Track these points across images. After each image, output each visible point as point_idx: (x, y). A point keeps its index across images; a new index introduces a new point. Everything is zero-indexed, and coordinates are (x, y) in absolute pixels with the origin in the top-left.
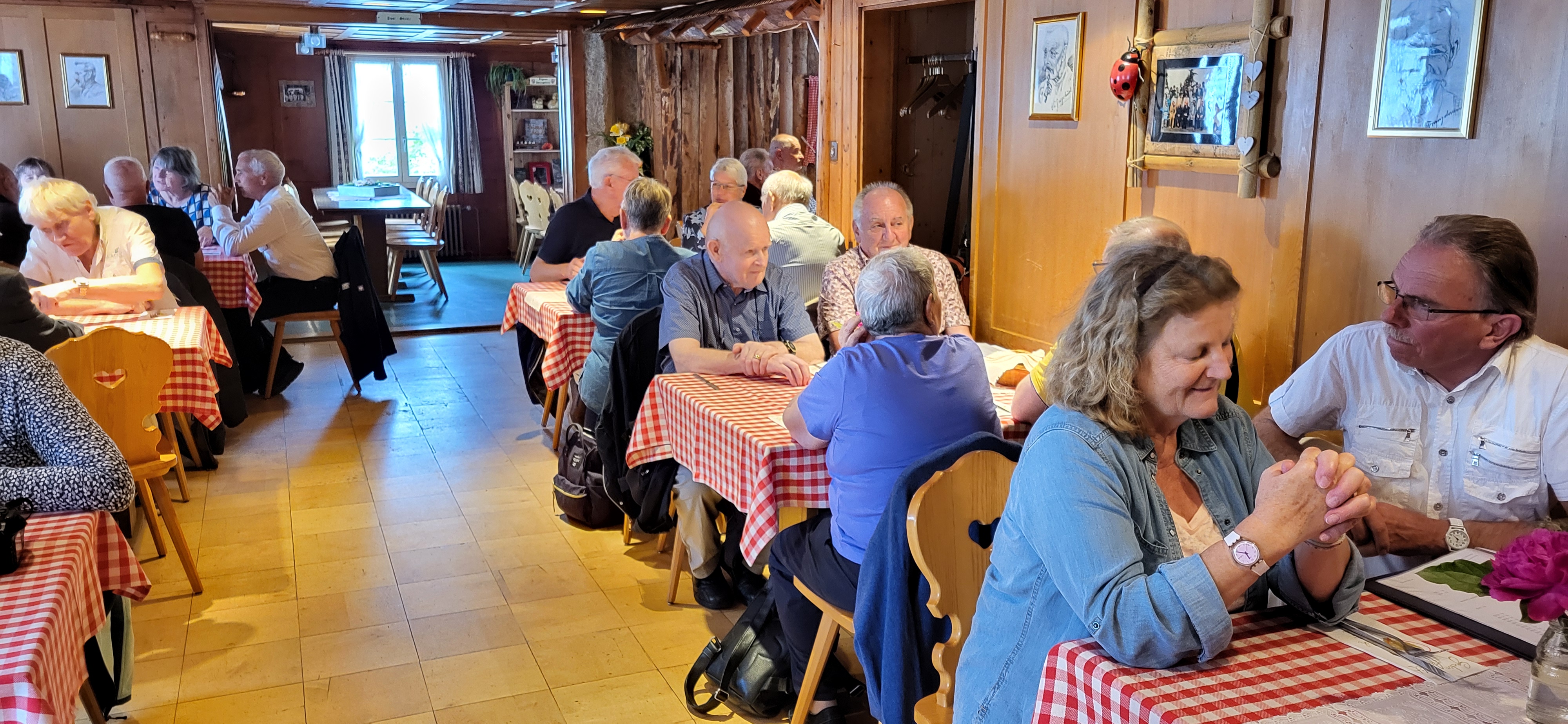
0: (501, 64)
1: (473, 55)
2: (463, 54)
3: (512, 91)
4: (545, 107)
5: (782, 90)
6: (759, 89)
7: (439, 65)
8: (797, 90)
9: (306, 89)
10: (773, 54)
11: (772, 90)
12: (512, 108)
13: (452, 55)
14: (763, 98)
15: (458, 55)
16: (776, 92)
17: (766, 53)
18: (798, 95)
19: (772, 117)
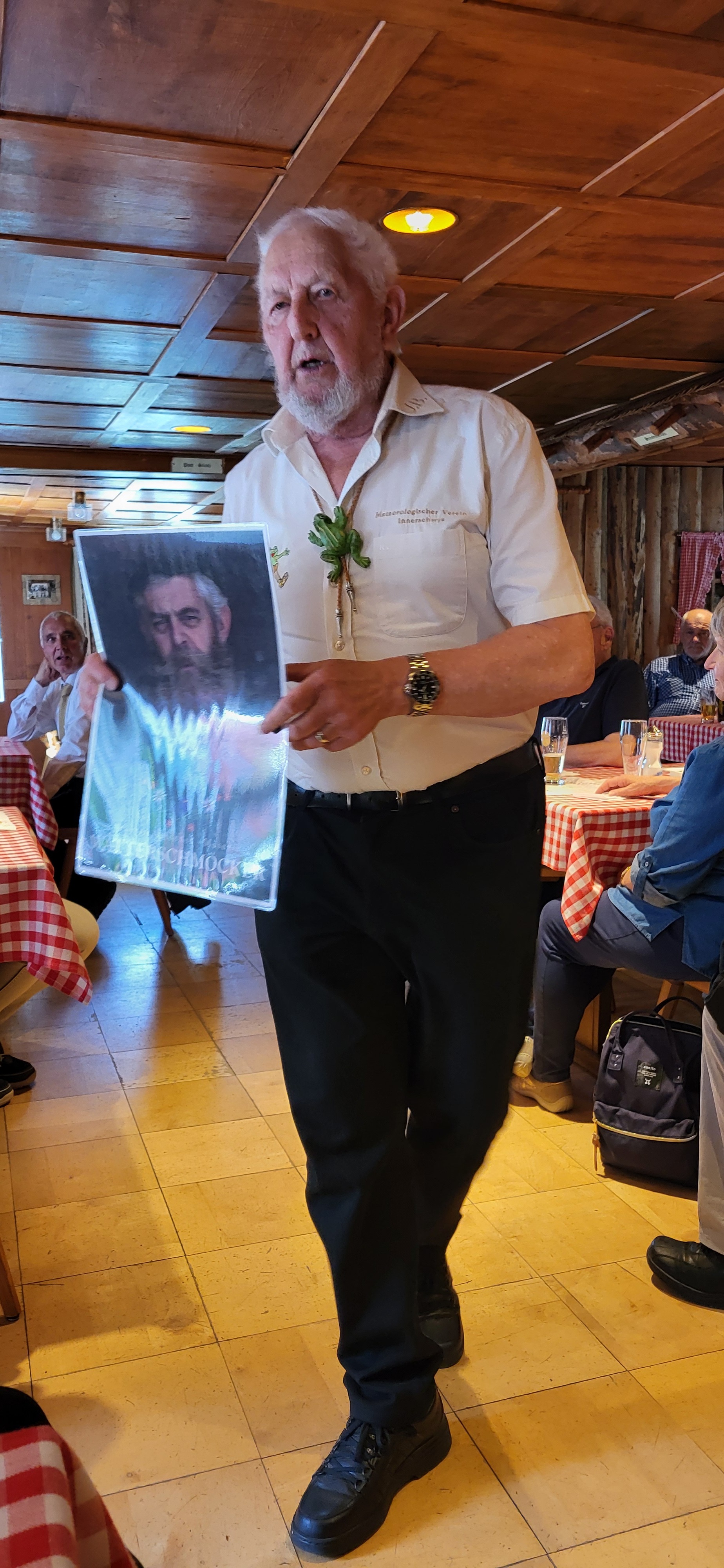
5: (649, 550)
6: (622, 549)
8: (667, 550)
9: (52, 585)
10: (639, 506)
11: (637, 551)
14: (626, 560)
16: (642, 552)
17: (630, 504)
18: (667, 557)
19: (636, 583)
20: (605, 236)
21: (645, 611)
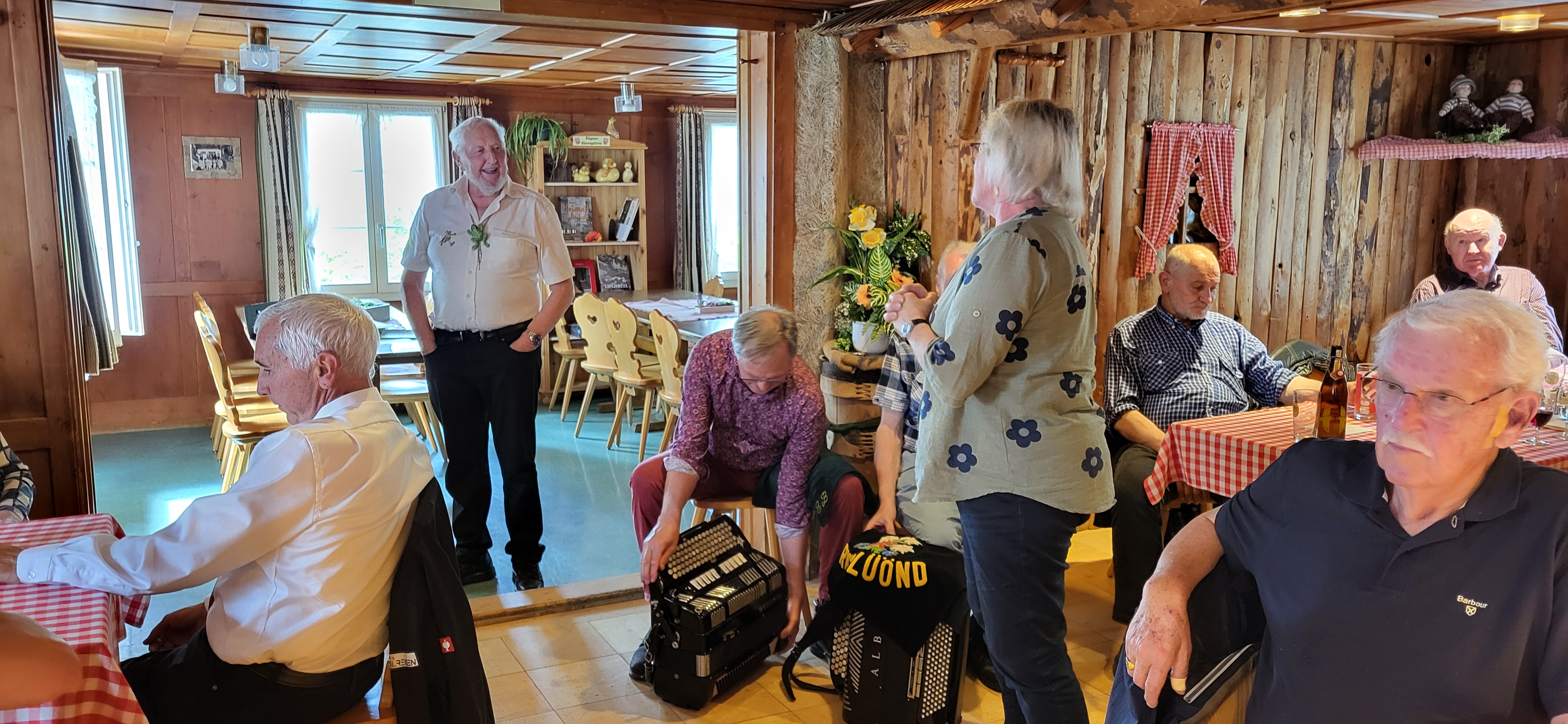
0: (530, 116)
1: (488, 102)
2: (474, 100)
3: (546, 156)
4: (593, 180)
5: (1110, 147)
7: (436, 117)
8: (1133, 147)
9: (227, 151)
10: (1100, 84)
11: (1096, 147)
12: (546, 180)
13: (456, 101)
15: (466, 101)
16: (1102, 148)
17: (1089, 81)
18: (1133, 156)
21: (1102, 232)
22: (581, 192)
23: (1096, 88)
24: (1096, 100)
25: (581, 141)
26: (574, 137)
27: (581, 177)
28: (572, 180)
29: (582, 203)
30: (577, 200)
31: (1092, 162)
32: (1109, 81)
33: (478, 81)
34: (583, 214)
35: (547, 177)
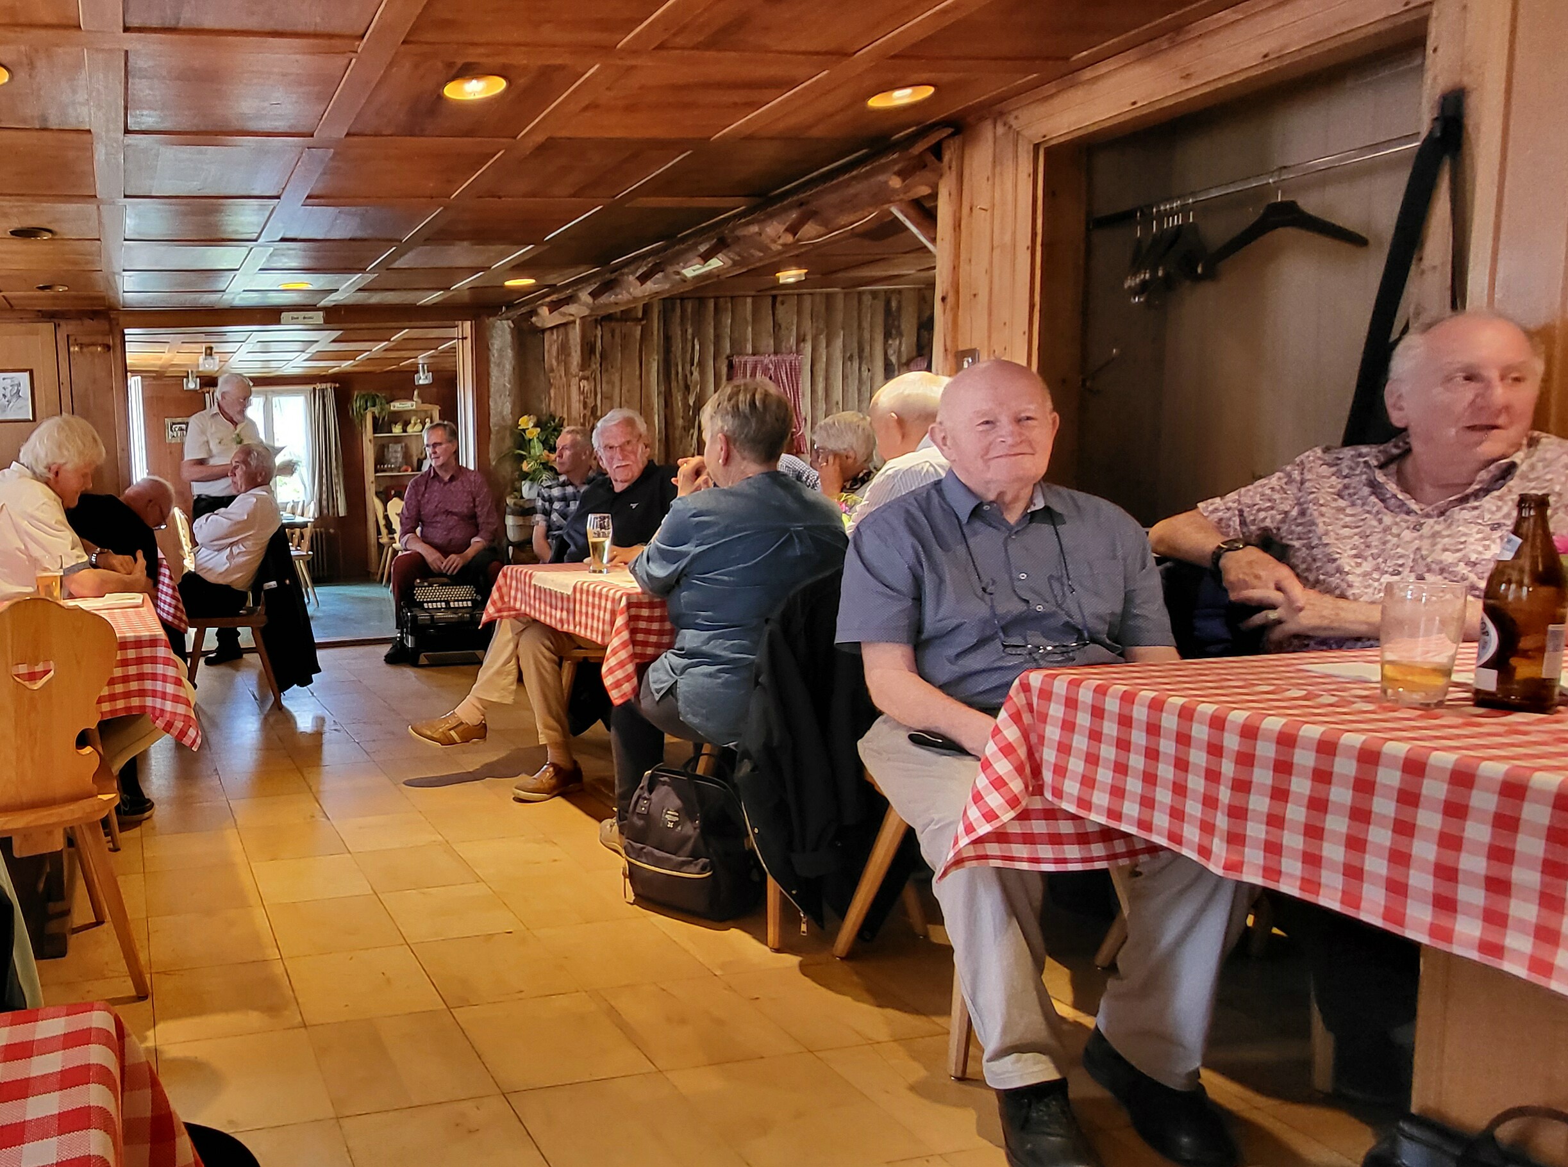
0: (363, 392)
1: (337, 385)
2: (329, 385)
3: (375, 418)
4: (405, 431)
5: (702, 373)
6: (677, 373)
7: (306, 397)
8: (720, 370)
10: (692, 334)
11: (692, 374)
12: (374, 433)
13: (319, 386)
14: (681, 382)
15: (324, 386)
16: (696, 374)
17: (684, 333)
18: (720, 378)
19: (691, 404)
20: (642, 88)
22: (397, 440)
23: (689, 337)
24: (689, 345)
25: (397, 406)
26: (392, 404)
27: (397, 430)
28: (391, 432)
29: (399, 447)
30: (396, 446)
31: (689, 382)
32: (699, 333)
33: (330, 371)
34: (399, 455)
35: (375, 432)
